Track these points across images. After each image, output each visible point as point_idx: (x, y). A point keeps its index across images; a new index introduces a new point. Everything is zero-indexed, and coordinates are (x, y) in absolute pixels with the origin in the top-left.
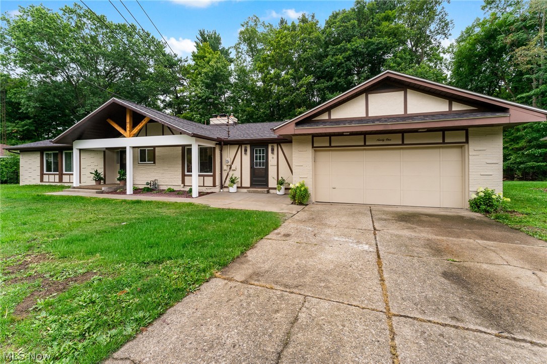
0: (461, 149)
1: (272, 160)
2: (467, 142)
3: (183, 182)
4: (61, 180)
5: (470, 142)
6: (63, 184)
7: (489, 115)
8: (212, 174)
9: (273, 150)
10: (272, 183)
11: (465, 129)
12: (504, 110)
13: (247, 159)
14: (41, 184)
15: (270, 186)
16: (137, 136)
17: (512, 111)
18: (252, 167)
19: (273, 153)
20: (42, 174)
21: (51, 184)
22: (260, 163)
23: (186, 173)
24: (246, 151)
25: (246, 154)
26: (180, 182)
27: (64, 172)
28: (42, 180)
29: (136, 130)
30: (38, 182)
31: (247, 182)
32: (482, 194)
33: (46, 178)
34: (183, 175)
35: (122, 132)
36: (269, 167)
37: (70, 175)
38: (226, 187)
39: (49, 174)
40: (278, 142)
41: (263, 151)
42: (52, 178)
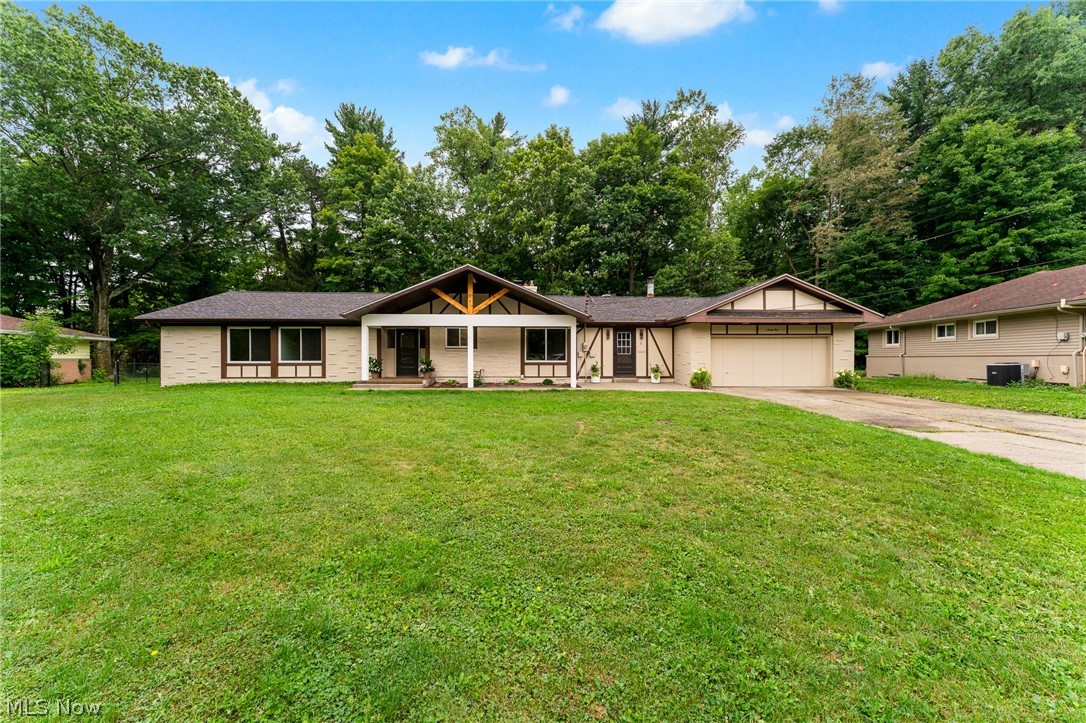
1: (640, 345)
2: (832, 334)
3: (523, 372)
4: (274, 374)
5: (835, 334)
6: (280, 380)
7: (851, 315)
8: (565, 361)
9: (641, 334)
10: (640, 370)
11: (831, 324)
12: (860, 313)
13: (609, 345)
14: (223, 381)
15: (637, 375)
17: (865, 313)
18: (615, 354)
19: (642, 338)
20: (224, 366)
21: (250, 381)
22: (624, 349)
23: (526, 361)
24: (608, 334)
25: (608, 338)
26: (518, 373)
27: (280, 361)
28: (224, 375)
29: (483, 306)
30: (218, 379)
31: (609, 370)
32: (844, 374)
33: (233, 371)
34: (523, 364)
35: (459, 306)
36: (637, 354)
37: (296, 365)
38: (582, 377)
39: (242, 365)
40: (648, 326)
41: (628, 335)
42: (249, 371)
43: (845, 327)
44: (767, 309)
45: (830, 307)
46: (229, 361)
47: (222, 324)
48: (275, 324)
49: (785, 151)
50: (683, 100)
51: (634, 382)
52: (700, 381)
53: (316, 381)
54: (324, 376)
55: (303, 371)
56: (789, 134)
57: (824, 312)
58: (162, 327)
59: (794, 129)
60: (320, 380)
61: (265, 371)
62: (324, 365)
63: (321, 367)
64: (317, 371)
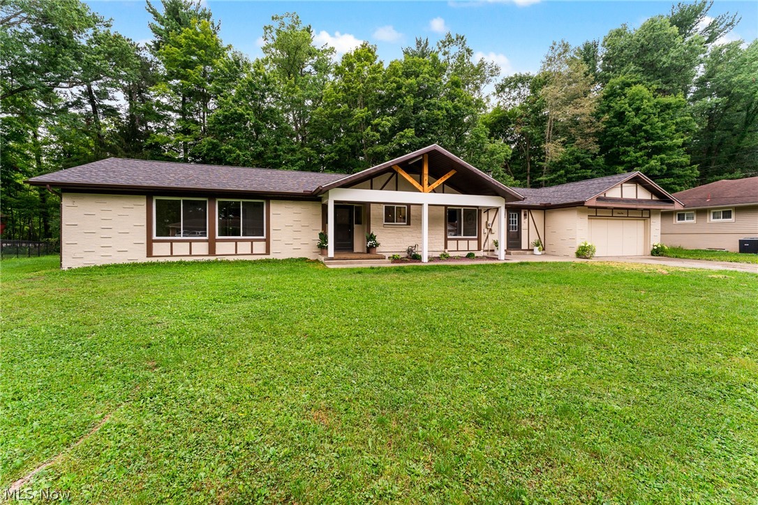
0: (643, 222)
1: (524, 222)
2: (650, 217)
3: (446, 247)
4: (212, 251)
5: (652, 217)
6: (219, 259)
8: (476, 237)
10: (524, 246)
11: (649, 210)
14: (150, 260)
15: (522, 248)
16: (381, 189)
18: (508, 230)
19: (525, 218)
20: (150, 242)
21: (183, 259)
22: (513, 227)
23: (449, 237)
26: (443, 248)
27: (218, 237)
28: (149, 254)
29: (435, 185)
30: (142, 258)
33: (161, 249)
34: (446, 240)
35: (416, 184)
36: (522, 230)
37: (236, 241)
38: (487, 251)
39: (171, 242)
40: (530, 208)
41: (515, 215)
42: (181, 249)
43: (657, 212)
44: (624, 197)
45: (654, 198)
46: (155, 237)
47: (147, 193)
48: (212, 194)
49: (507, 90)
50: (450, 41)
51: (521, 254)
52: (583, 253)
53: (259, 258)
54: (268, 252)
55: (244, 247)
56: (512, 78)
57: (652, 200)
58: (64, 194)
59: (516, 75)
60: (264, 257)
61: (201, 248)
62: (267, 241)
63: (264, 243)
64: (260, 247)
